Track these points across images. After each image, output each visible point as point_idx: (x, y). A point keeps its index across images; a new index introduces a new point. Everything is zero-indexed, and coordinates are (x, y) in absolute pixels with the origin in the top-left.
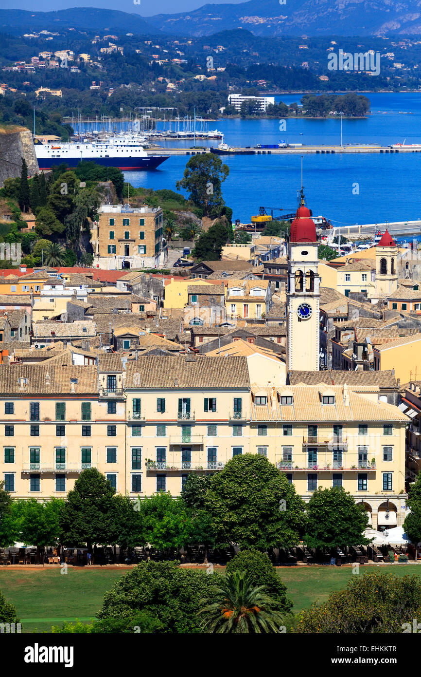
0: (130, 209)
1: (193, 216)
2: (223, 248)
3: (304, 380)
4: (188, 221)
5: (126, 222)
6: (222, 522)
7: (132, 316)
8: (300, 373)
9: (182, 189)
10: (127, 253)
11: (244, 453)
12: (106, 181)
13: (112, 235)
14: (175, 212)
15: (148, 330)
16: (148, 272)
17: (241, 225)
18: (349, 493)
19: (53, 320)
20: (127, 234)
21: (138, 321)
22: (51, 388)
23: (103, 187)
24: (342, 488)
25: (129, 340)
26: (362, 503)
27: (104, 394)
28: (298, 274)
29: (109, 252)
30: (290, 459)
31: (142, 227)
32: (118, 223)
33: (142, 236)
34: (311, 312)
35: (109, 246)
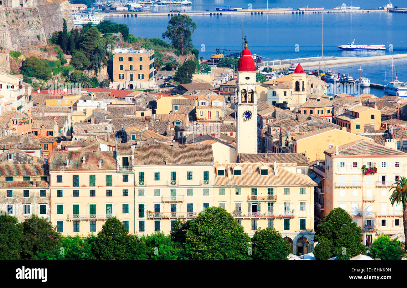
0: (133, 51)
1: (174, 55)
2: (193, 75)
3: (248, 160)
4: (170, 58)
5: (130, 59)
6: (197, 251)
7: (136, 120)
8: (246, 155)
9: (166, 37)
10: (131, 79)
11: (210, 206)
12: (117, 33)
13: (121, 68)
14: (162, 53)
15: (147, 128)
16: (145, 91)
17: (204, 60)
18: (278, 231)
19: (86, 122)
20: (131, 67)
21: (140, 122)
22: (86, 166)
23: (115, 37)
24: (273, 228)
25: (135, 135)
26: (286, 238)
27: (120, 170)
28: (243, 91)
29: (120, 78)
30: (240, 210)
31: (141, 62)
32: (126, 59)
33: (141, 68)
34: (252, 116)
35: (120, 75)
